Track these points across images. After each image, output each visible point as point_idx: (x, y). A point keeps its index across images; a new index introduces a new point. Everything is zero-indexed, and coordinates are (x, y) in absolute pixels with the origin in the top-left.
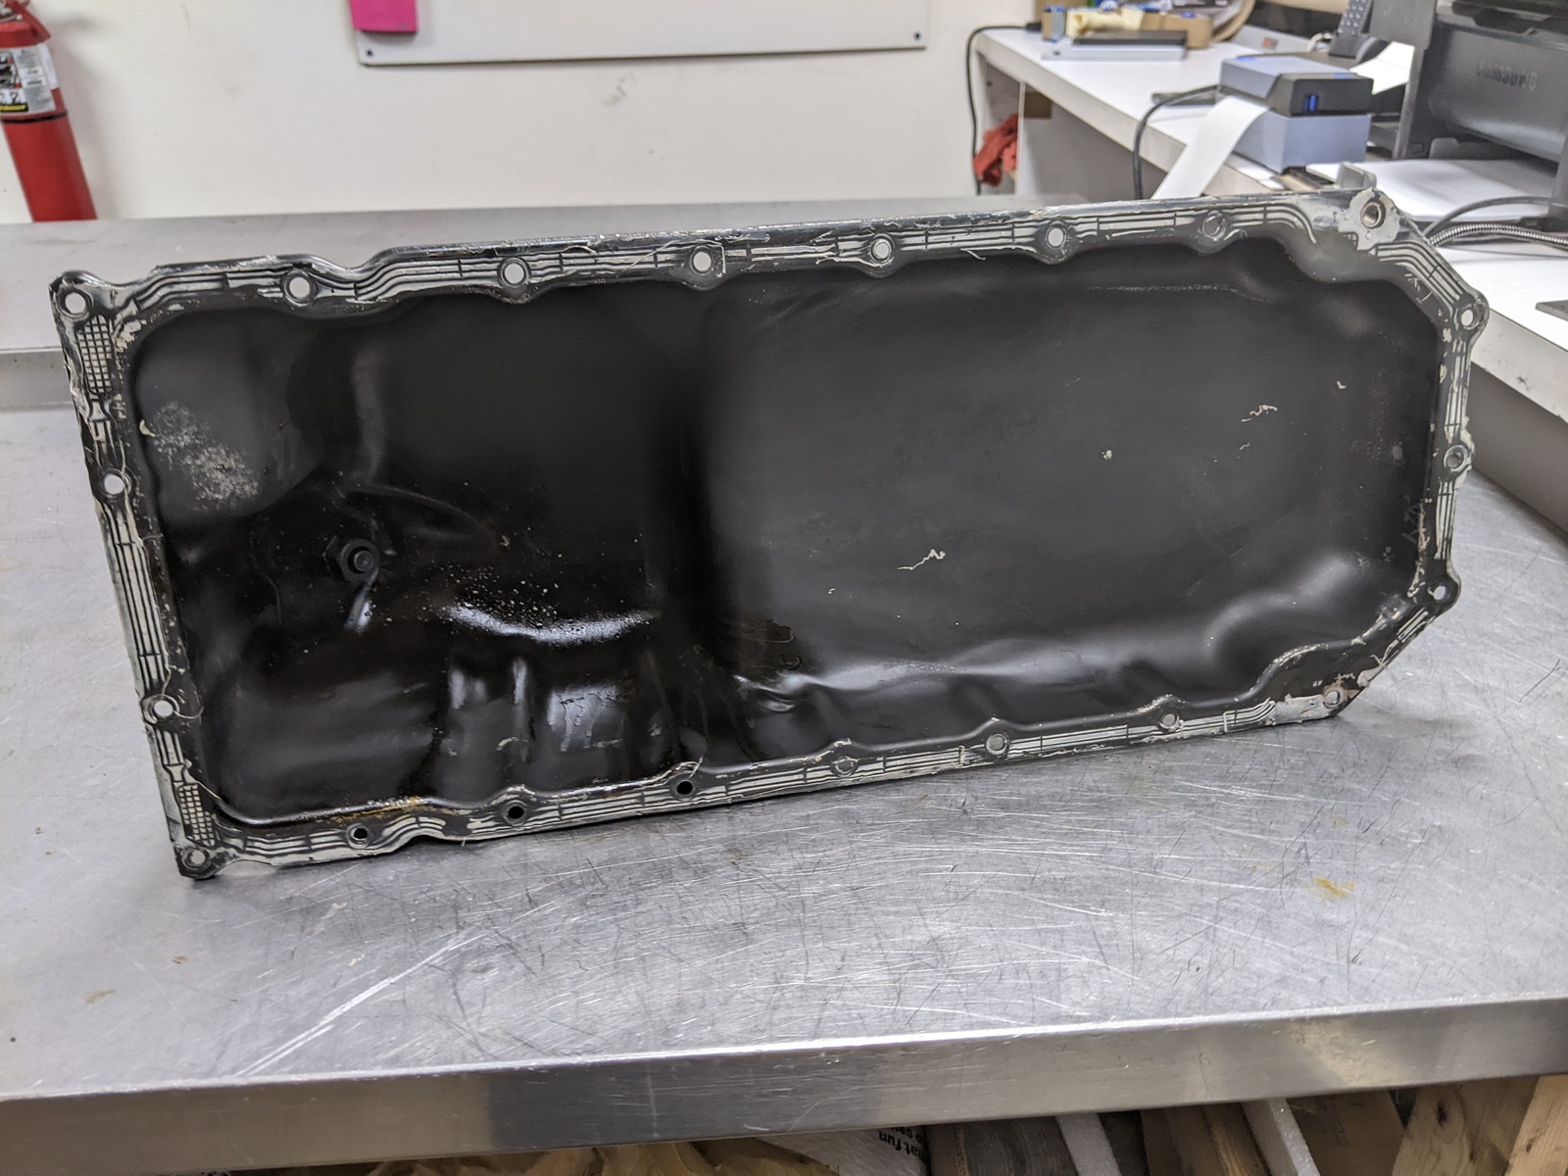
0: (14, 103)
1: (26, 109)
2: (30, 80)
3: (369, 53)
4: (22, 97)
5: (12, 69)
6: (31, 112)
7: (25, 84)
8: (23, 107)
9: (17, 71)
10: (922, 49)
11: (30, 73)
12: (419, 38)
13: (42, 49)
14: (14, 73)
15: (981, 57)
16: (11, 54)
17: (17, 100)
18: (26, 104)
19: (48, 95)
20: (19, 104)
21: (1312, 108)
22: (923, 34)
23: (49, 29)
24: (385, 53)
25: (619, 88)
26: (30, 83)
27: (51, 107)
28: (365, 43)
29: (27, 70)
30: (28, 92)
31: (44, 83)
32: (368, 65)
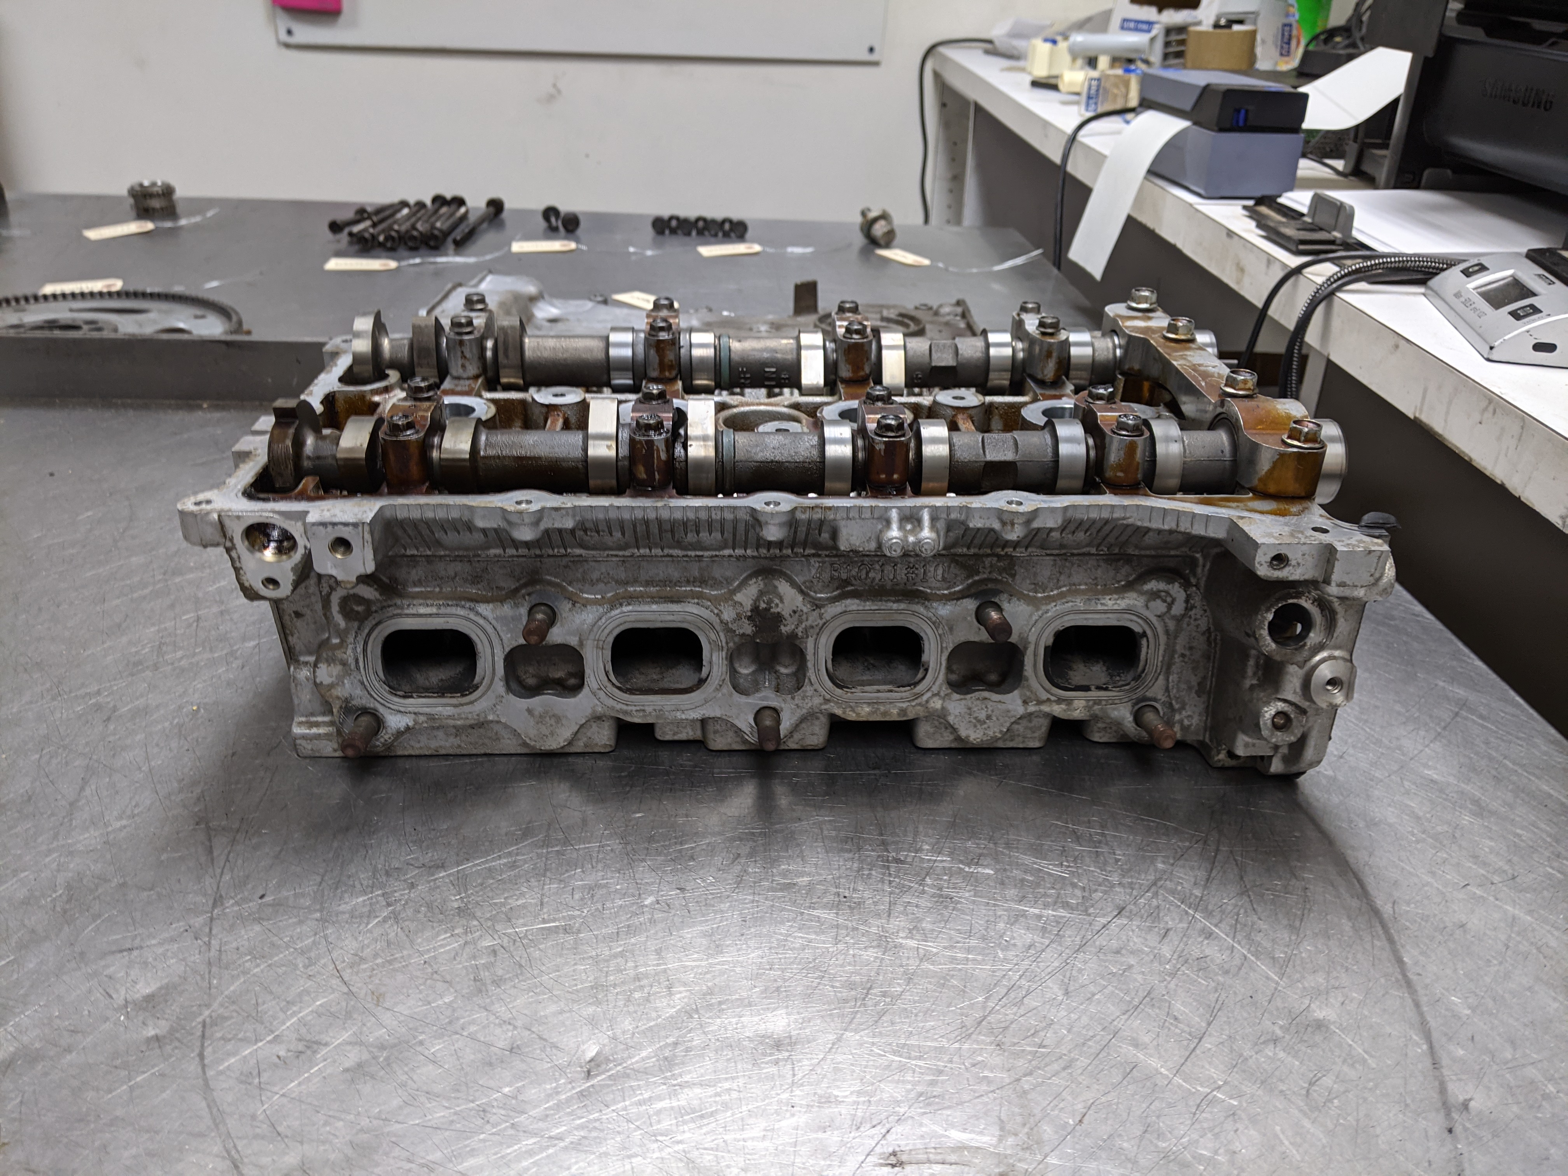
3: (289, 32)
10: (876, 64)
12: (343, 18)
15: (937, 75)
21: (1241, 124)
22: (877, 49)
24: (306, 33)
25: (554, 86)
28: (284, 22)
32: (287, 46)
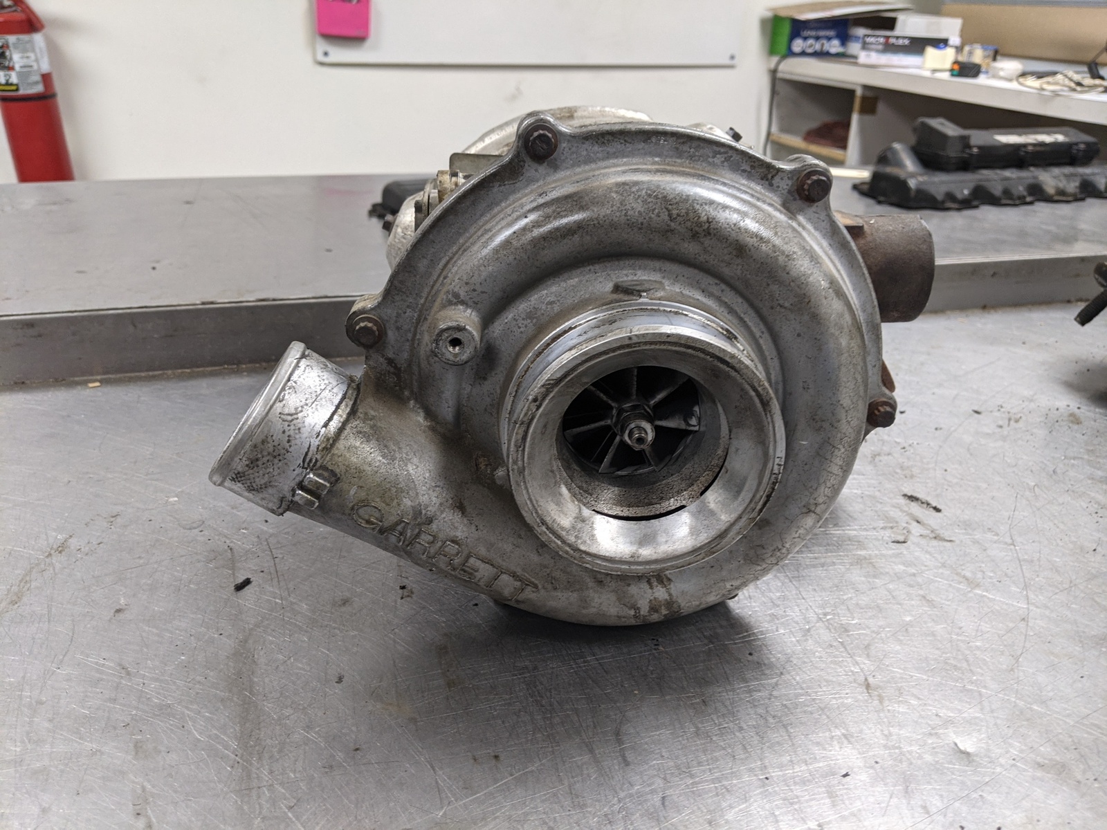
0: (7, 84)
1: (17, 90)
2: (22, 64)
3: (326, 54)
4: (14, 79)
5: (7, 53)
6: (22, 92)
7: (17, 67)
8: (14, 88)
9: (11, 55)
10: (733, 67)
11: (22, 58)
12: (368, 42)
13: (38, 38)
14: (8, 57)
16: (7, 42)
17: (10, 81)
18: (17, 85)
19: (37, 78)
20: (11, 84)
22: (736, 56)
23: (45, 23)
24: (340, 53)
25: (517, 89)
26: (21, 67)
27: (39, 88)
28: (322, 45)
29: (20, 55)
30: (20, 75)
31: (35, 67)
32: (322, 64)
